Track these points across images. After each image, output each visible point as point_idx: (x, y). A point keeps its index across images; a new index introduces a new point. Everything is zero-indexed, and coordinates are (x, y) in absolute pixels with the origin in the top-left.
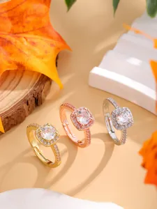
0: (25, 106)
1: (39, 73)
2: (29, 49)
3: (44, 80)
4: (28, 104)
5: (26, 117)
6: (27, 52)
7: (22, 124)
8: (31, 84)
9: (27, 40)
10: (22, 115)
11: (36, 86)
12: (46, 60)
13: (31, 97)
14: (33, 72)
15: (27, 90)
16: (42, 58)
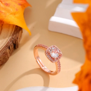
0: (8, 50)
1: (14, 25)
2: (5, 9)
3: (18, 29)
4: (9, 49)
5: (9, 58)
6: (3, 11)
7: (6, 64)
8: (9, 34)
9: (2, 2)
10: (6, 57)
11: (13, 35)
12: (17, 15)
13: (11, 43)
14: (9, 25)
15: (7, 38)
16: (14, 14)
